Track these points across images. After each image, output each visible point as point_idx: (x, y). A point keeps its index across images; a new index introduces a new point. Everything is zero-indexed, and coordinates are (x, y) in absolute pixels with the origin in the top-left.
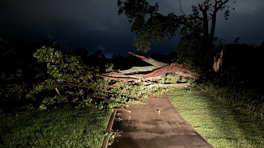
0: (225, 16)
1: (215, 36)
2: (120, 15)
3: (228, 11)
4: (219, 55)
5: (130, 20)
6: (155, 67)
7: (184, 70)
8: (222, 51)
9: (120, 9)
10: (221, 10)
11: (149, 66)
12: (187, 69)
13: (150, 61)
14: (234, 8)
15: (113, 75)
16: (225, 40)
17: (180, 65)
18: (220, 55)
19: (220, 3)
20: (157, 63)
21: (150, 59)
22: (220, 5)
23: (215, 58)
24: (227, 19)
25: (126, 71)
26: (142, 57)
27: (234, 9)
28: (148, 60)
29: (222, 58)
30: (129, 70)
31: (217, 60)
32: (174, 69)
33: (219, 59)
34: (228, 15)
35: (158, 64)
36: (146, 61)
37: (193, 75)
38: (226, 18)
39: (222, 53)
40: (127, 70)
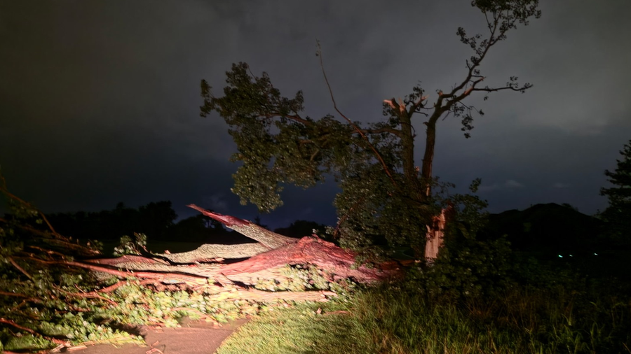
0: (463, 129)
1: (433, 174)
2: (205, 117)
3: (469, 119)
4: (437, 222)
5: (230, 128)
6: (263, 246)
7: (337, 256)
8: (443, 211)
9: (207, 103)
10: (455, 115)
11: (247, 244)
12: (346, 254)
13: (248, 230)
14: (483, 111)
15: (129, 266)
16: (454, 186)
17: (326, 243)
18: (439, 221)
19: (450, 99)
20: (266, 235)
21: (247, 224)
22: (450, 103)
23: (429, 231)
24: (467, 136)
25: (182, 254)
26: (225, 219)
27: (481, 113)
28: (242, 227)
29: (442, 230)
30: (192, 252)
31: (433, 236)
32: (306, 252)
33: (437, 233)
34: (470, 128)
35: (270, 239)
36: (237, 230)
37: (363, 272)
38: (465, 134)
39: (443, 217)
40: (186, 253)
